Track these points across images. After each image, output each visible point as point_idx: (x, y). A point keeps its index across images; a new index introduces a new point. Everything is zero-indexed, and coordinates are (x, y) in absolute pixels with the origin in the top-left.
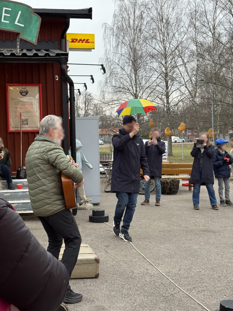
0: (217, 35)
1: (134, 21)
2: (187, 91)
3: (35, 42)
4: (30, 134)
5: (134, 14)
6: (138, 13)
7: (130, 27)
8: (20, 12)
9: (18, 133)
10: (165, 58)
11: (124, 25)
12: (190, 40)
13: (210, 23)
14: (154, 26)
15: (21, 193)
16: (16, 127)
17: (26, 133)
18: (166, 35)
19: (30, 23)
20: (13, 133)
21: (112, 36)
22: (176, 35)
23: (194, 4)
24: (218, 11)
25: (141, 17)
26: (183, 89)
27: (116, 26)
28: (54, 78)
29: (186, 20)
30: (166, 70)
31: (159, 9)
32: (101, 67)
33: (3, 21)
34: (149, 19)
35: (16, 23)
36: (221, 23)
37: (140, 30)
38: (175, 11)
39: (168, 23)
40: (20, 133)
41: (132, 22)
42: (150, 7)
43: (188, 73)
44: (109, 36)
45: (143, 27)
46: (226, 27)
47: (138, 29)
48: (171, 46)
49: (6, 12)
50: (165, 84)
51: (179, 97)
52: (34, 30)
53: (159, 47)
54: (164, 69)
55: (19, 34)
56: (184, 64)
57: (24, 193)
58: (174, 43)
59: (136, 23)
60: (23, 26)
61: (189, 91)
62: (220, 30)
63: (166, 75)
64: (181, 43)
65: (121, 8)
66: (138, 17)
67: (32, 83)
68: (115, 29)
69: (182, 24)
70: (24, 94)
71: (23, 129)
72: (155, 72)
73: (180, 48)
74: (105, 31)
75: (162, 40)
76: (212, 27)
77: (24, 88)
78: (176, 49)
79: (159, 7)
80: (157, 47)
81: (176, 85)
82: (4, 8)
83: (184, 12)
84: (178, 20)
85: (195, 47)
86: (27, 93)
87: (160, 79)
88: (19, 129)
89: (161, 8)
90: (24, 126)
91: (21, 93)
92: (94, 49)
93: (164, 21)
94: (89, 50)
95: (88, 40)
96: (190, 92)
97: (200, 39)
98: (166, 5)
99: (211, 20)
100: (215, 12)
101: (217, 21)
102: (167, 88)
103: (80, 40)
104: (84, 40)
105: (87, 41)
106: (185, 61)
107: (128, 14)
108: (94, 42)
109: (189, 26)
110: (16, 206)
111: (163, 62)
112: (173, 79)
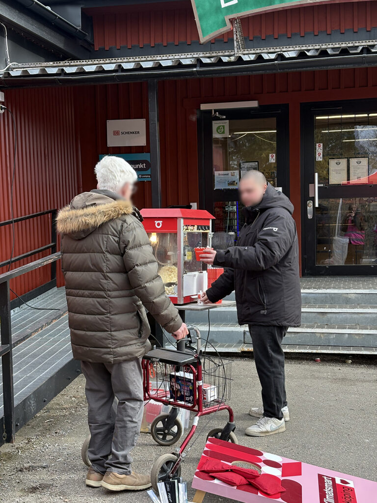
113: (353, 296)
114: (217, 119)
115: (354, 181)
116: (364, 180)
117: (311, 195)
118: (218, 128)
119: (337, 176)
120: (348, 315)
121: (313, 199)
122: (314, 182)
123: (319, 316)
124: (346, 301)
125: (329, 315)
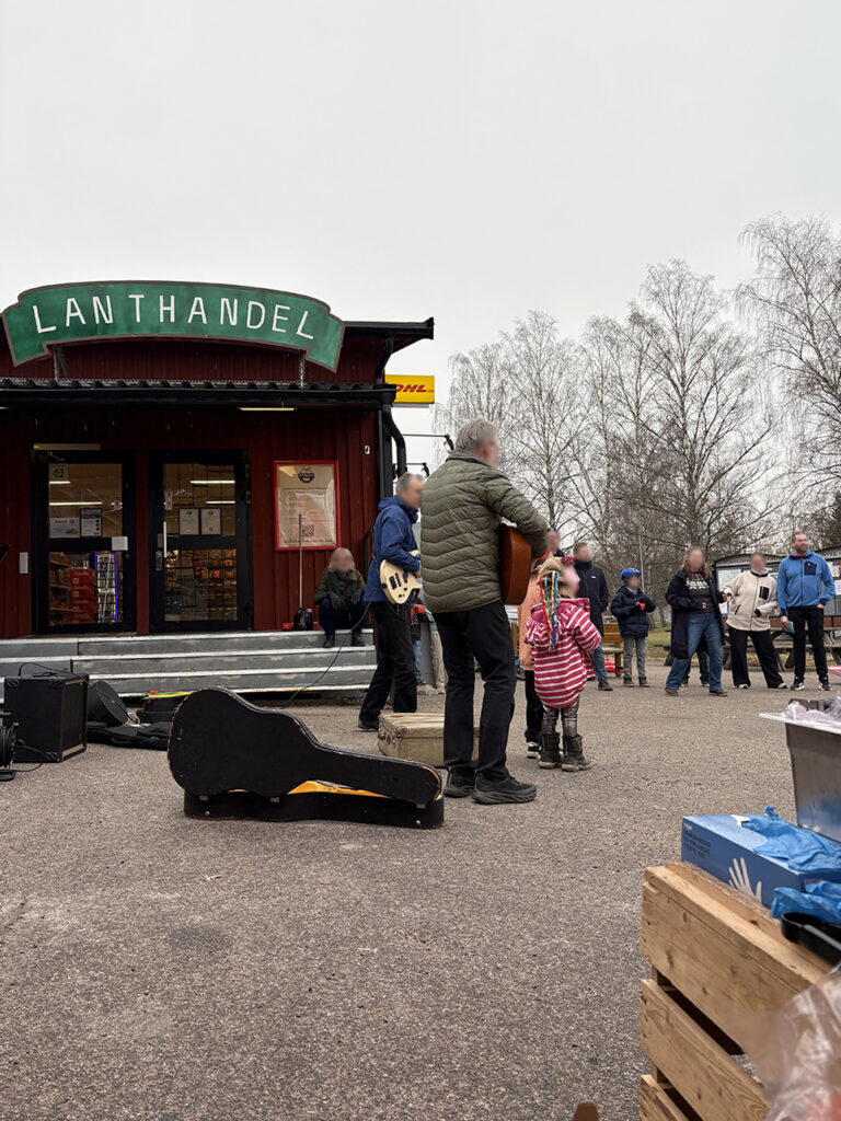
0: (643, 418)
1: (488, 399)
2: (591, 522)
3: (332, 366)
4: (316, 553)
5: (489, 386)
6: (495, 384)
7: (481, 409)
8: (306, 313)
9: (295, 552)
10: (548, 462)
11: (471, 406)
12: (592, 430)
13: (629, 399)
14: (525, 405)
15: (303, 656)
16: (291, 541)
17: (310, 552)
18: (548, 421)
19: (325, 334)
20: (285, 552)
21: (448, 426)
22: (568, 420)
23: (598, 364)
24: (645, 375)
25: (502, 390)
26: (584, 517)
27: (454, 408)
28: (362, 450)
29: (584, 393)
30: (550, 484)
31: (534, 375)
32: (445, 439)
33: (274, 328)
34: (516, 394)
35: (299, 332)
36: (651, 395)
37: (500, 414)
38: (563, 378)
39: (551, 398)
40: (298, 552)
41: (484, 401)
42: (518, 371)
43: (591, 488)
44: (442, 426)
45: (506, 409)
46: (661, 402)
47: (496, 411)
48: (558, 439)
49: (281, 312)
50: (548, 510)
51: (576, 534)
52: (331, 345)
53: (535, 443)
54: (545, 483)
55: (305, 352)
56: (585, 473)
57: (308, 656)
58: (564, 435)
59: (493, 401)
60: (311, 338)
61: (594, 520)
62: (650, 409)
63: (551, 492)
64: (577, 434)
65: (464, 374)
66: (495, 390)
67: (321, 458)
68: (453, 413)
69: (578, 400)
70: (307, 478)
71: (303, 545)
72: (530, 488)
73: (575, 442)
74: (436, 416)
75: (540, 429)
76: (633, 405)
77: (306, 467)
78: (568, 444)
79: (535, 371)
80: (532, 443)
81: (570, 512)
82: (277, 307)
83: (581, 379)
84: (571, 394)
85: (603, 441)
86: (312, 478)
87: (539, 500)
88: (297, 545)
89: (538, 374)
90: (306, 539)
91: (301, 478)
92: (433, 403)
93: (544, 395)
94: (425, 404)
95: (422, 386)
96: (596, 523)
97: (612, 426)
98: (547, 369)
99: (630, 391)
100: (639, 377)
101: (643, 393)
102: (553, 516)
103: (409, 387)
104: (415, 387)
105: (421, 389)
106: (586, 467)
107: (478, 387)
108: (433, 391)
109: (591, 403)
110: (295, 679)
111: (544, 471)
112: (564, 501)
113: (191, 642)
114: (54, 461)
115: (206, 531)
116: (216, 530)
117: (159, 546)
118: (56, 471)
119: (188, 528)
120: (183, 660)
121: (162, 549)
122: (162, 532)
123: (152, 662)
124: (185, 647)
125: (163, 661)
